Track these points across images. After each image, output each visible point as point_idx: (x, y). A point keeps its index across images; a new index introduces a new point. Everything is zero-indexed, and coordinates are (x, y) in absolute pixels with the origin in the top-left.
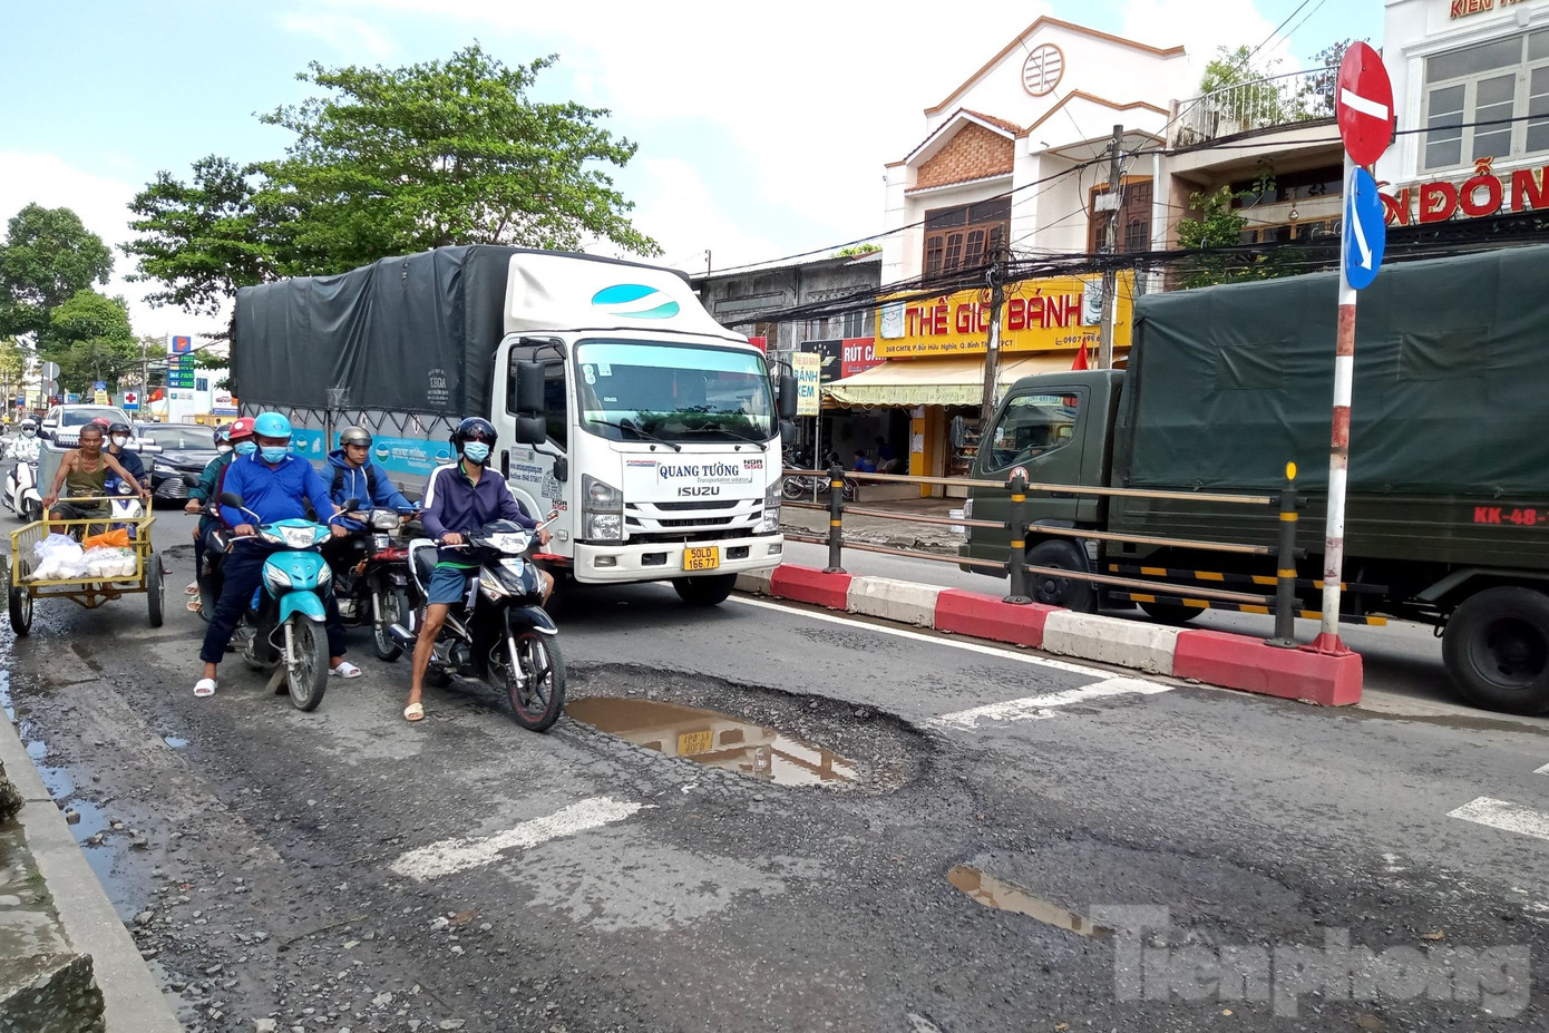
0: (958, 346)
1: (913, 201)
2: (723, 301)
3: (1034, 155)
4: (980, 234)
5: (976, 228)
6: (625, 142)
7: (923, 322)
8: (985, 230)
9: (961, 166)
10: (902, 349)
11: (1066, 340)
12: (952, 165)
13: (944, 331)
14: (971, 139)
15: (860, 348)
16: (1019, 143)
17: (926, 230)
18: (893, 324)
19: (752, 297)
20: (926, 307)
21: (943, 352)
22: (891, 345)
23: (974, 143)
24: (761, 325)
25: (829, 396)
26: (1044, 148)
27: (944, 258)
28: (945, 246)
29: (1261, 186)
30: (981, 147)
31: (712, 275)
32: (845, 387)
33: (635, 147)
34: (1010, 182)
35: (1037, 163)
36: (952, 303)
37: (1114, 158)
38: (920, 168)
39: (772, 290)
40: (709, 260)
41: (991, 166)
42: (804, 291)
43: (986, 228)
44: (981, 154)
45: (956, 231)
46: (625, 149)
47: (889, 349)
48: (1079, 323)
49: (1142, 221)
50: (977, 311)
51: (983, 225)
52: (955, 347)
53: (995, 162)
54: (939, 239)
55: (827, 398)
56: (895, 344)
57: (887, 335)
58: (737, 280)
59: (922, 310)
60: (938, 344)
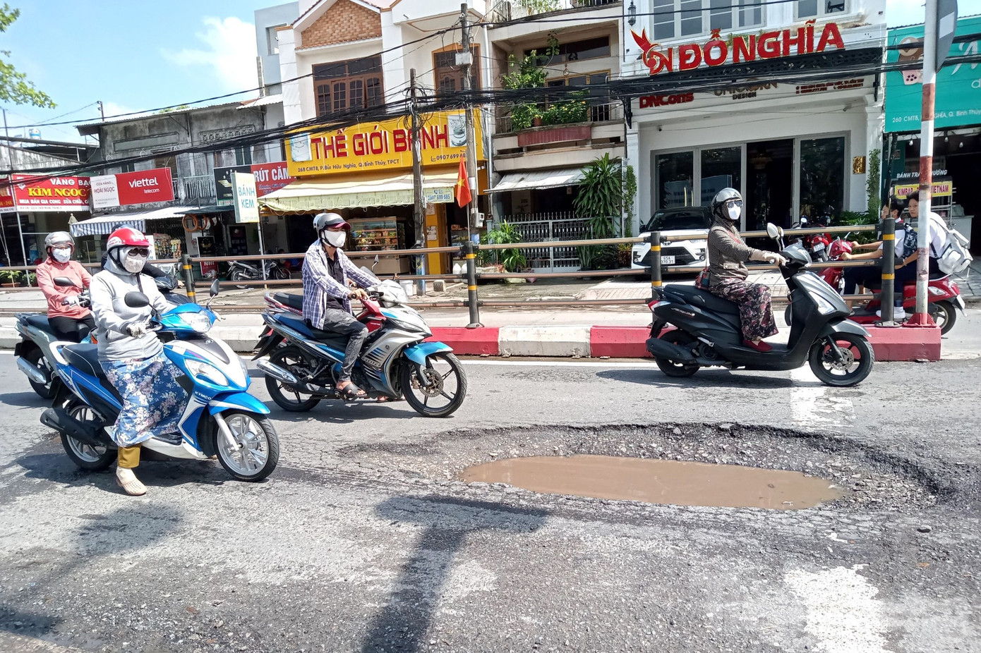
0: (357, 165)
1: (301, 57)
2: (122, 141)
3: (397, 25)
4: (359, 83)
5: (356, 78)
6: (7, 7)
7: (326, 148)
8: (362, 79)
9: (337, 31)
10: (311, 169)
11: (438, 158)
12: (330, 31)
13: (345, 154)
14: (342, 12)
15: (267, 171)
16: (383, 16)
17: (315, 80)
18: (301, 150)
19: (149, 137)
20: (327, 138)
21: (346, 170)
22: (302, 166)
23: (345, 15)
24: (161, 160)
25: (265, 206)
26: (405, 19)
27: (333, 101)
28: (332, 92)
29: (551, 51)
30: (351, 18)
31: (106, 120)
32: (277, 199)
33: (16, 14)
34: (380, 44)
35: (399, 30)
36: (348, 133)
37: (463, 27)
38: (303, 33)
39: (166, 130)
40: (101, 109)
41: (361, 33)
42: (195, 131)
43: (364, 78)
44: (352, 24)
45: (339, 80)
46: (7, 14)
47: (300, 170)
48: (447, 145)
49: (451, 78)
50: (369, 140)
51: (361, 76)
52: (354, 166)
53: (364, 29)
54: (326, 87)
55: (264, 209)
56: (305, 166)
57: (298, 159)
58: (132, 124)
59: (324, 139)
60: (341, 165)
